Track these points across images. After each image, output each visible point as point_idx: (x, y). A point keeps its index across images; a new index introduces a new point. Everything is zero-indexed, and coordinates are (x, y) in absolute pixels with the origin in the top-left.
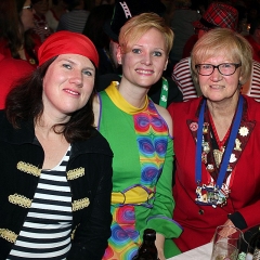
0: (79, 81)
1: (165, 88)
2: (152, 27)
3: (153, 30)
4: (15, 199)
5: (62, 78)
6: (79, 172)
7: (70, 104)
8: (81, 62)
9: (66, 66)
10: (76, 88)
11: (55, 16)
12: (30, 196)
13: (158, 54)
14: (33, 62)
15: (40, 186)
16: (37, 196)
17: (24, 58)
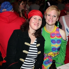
0: (38, 22)
1: (58, 24)
2: (54, 9)
3: (54, 10)
4: (24, 51)
5: (34, 21)
6: (39, 45)
7: (36, 28)
8: (38, 17)
9: (35, 19)
10: (38, 24)
11: (29, 5)
12: (28, 51)
13: (55, 16)
14: (24, 17)
15: (30, 48)
16: (29, 50)
17: (22, 16)
